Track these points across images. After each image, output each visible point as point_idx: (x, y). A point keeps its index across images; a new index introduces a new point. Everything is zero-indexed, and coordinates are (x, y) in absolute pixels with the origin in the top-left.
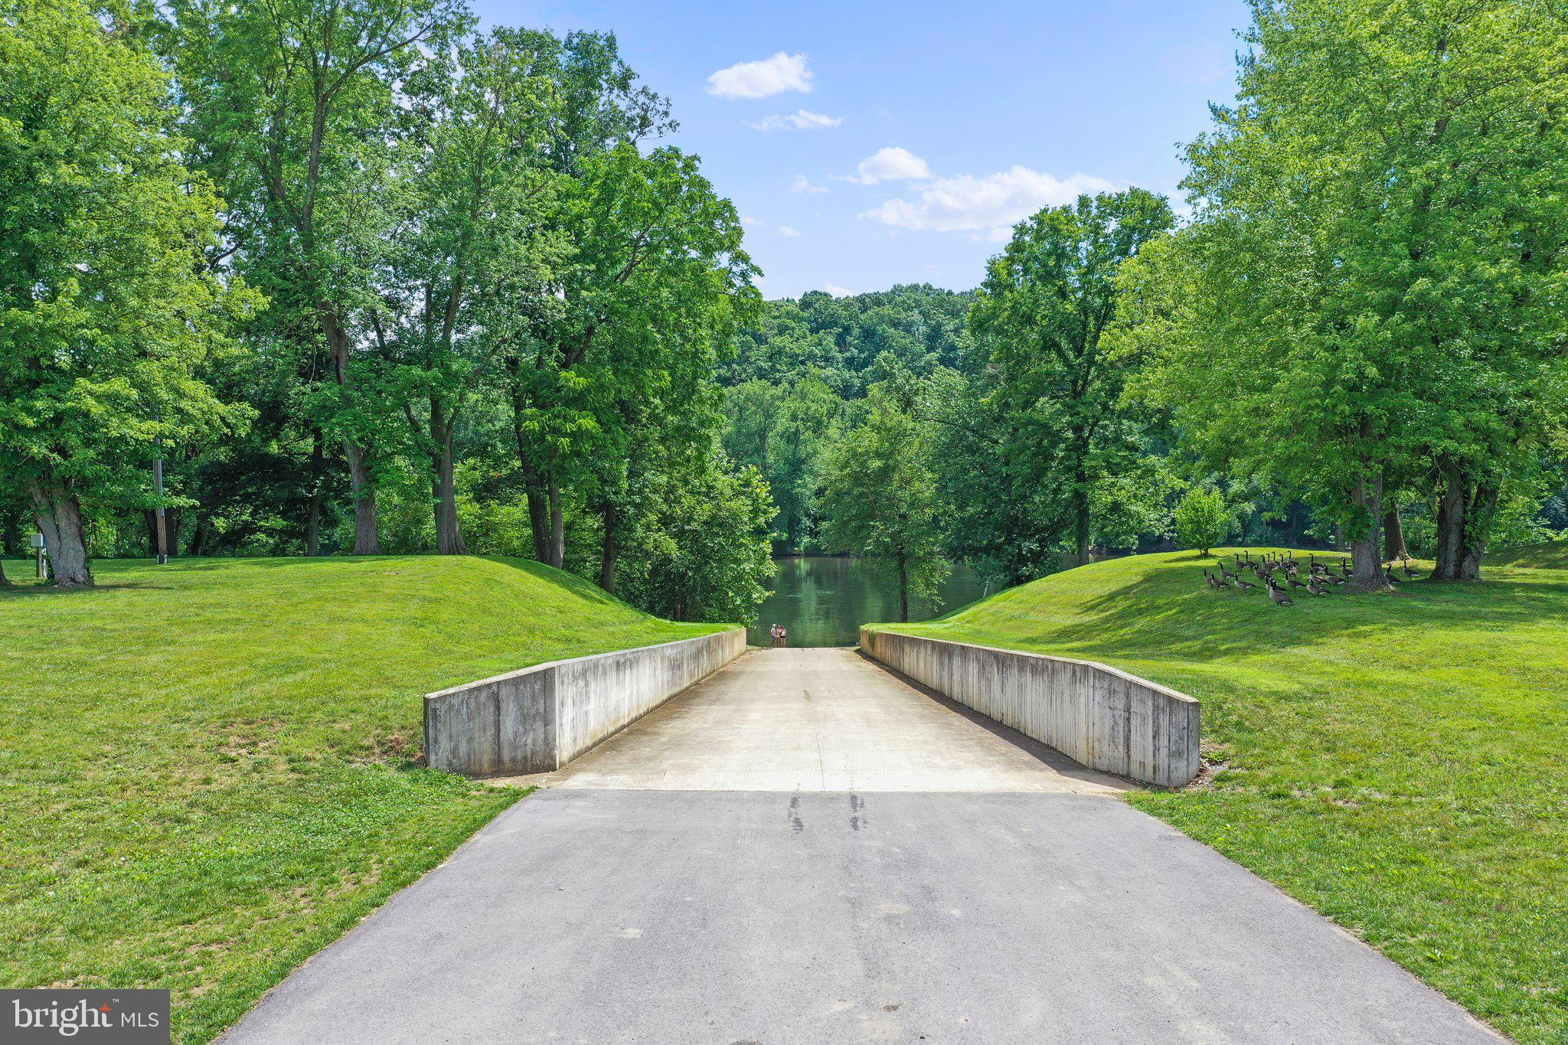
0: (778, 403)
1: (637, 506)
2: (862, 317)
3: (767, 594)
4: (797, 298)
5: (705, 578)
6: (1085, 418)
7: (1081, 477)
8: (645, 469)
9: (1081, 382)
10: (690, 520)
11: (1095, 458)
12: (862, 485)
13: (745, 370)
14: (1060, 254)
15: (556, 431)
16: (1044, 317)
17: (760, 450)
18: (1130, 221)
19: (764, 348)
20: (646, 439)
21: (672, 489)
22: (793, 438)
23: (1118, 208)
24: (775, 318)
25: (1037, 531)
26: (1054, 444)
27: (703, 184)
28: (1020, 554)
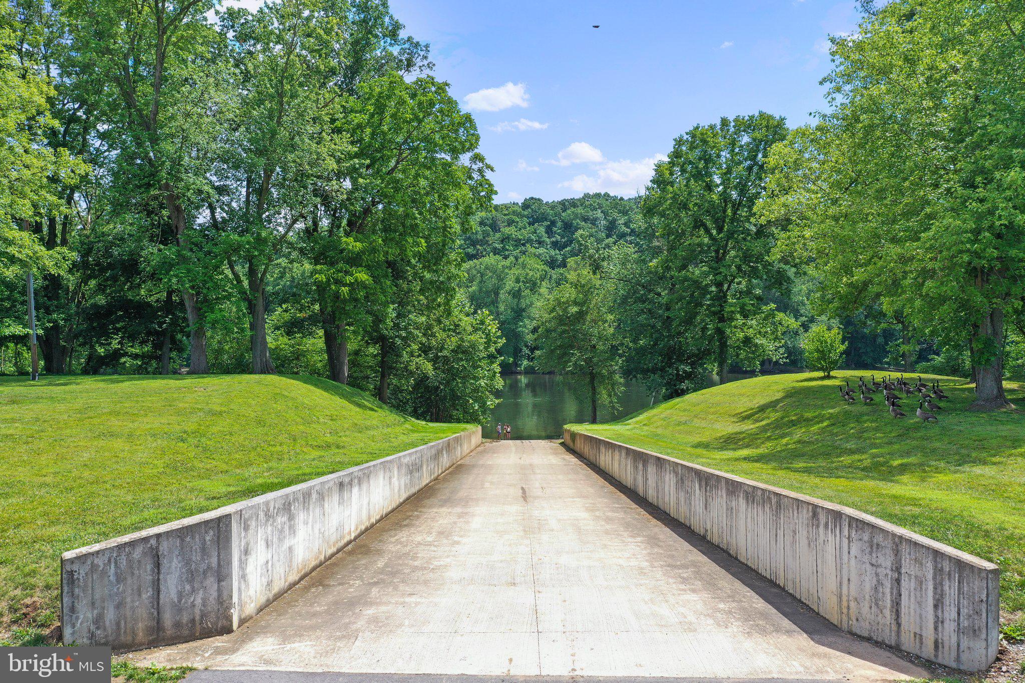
0: (506, 271)
1: (403, 339)
2: (563, 214)
3: (497, 401)
4: (520, 201)
5: (452, 390)
6: (726, 276)
7: (722, 319)
8: (410, 312)
9: (721, 251)
10: (442, 349)
11: (732, 305)
12: (565, 324)
13: (485, 250)
14: (708, 160)
15: (338, 282)
16: (696, 204)
17: (495, 303)
18: (758, 135)
19: (498, 235)
20: (410, 291)
21: (429, 327)
22: (517, 294)
23: (749, 126)
24: (505, 215)
25: (689, 358)
26: (703, 295)
27: (451, 102)
28: (678, 375)
